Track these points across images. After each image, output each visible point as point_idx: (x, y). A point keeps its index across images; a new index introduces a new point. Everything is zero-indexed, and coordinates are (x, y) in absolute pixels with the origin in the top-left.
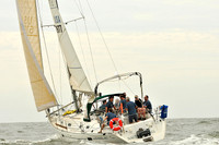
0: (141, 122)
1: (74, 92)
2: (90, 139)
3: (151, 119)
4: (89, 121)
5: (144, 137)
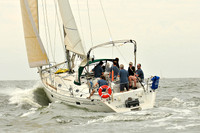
1: (68, 52)
2: (78, 104)
3: (141, 89)
5: (132, 108)
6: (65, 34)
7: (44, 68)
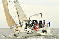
0: (43, 28)
1: (20, 20)
2: (28, 34)
3: (46, 27)
4: (27, 28)
5: (45, 32)
6: (18, 15)
7: (12, 27)
